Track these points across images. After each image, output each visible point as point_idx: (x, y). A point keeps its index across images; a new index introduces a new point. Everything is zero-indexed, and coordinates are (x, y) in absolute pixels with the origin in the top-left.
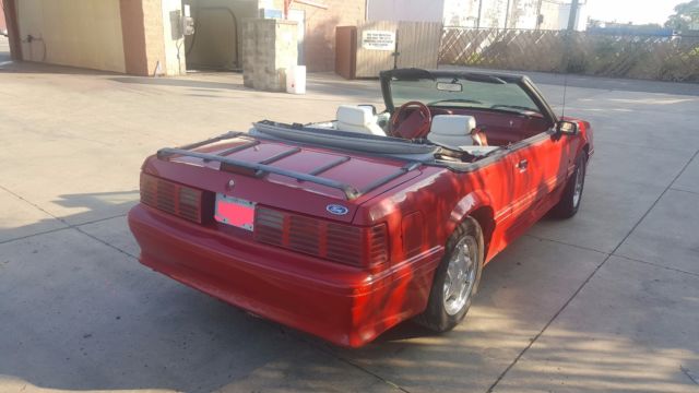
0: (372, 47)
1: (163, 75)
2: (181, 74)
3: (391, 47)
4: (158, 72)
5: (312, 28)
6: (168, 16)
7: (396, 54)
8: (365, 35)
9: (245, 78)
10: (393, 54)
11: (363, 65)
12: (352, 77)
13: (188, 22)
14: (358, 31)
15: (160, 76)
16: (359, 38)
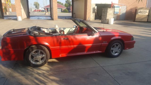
0: (141, 14)
1: (90, 20)
2: (93, 20)
3: (147, 14)
4: (88, 20)
5: (128, 10)
6: (92, 9)
7: (148, 16)
8: (139, 11)
9: (101, 21)
10: (147, 16)
11: (138, 18)
12: (134, 21)
13: (96, 10)
14: (137, 10)
15: (89, 20)
16: (137, 12)
